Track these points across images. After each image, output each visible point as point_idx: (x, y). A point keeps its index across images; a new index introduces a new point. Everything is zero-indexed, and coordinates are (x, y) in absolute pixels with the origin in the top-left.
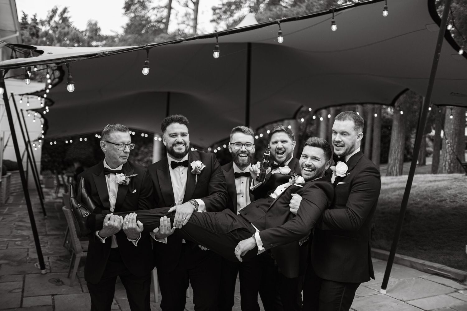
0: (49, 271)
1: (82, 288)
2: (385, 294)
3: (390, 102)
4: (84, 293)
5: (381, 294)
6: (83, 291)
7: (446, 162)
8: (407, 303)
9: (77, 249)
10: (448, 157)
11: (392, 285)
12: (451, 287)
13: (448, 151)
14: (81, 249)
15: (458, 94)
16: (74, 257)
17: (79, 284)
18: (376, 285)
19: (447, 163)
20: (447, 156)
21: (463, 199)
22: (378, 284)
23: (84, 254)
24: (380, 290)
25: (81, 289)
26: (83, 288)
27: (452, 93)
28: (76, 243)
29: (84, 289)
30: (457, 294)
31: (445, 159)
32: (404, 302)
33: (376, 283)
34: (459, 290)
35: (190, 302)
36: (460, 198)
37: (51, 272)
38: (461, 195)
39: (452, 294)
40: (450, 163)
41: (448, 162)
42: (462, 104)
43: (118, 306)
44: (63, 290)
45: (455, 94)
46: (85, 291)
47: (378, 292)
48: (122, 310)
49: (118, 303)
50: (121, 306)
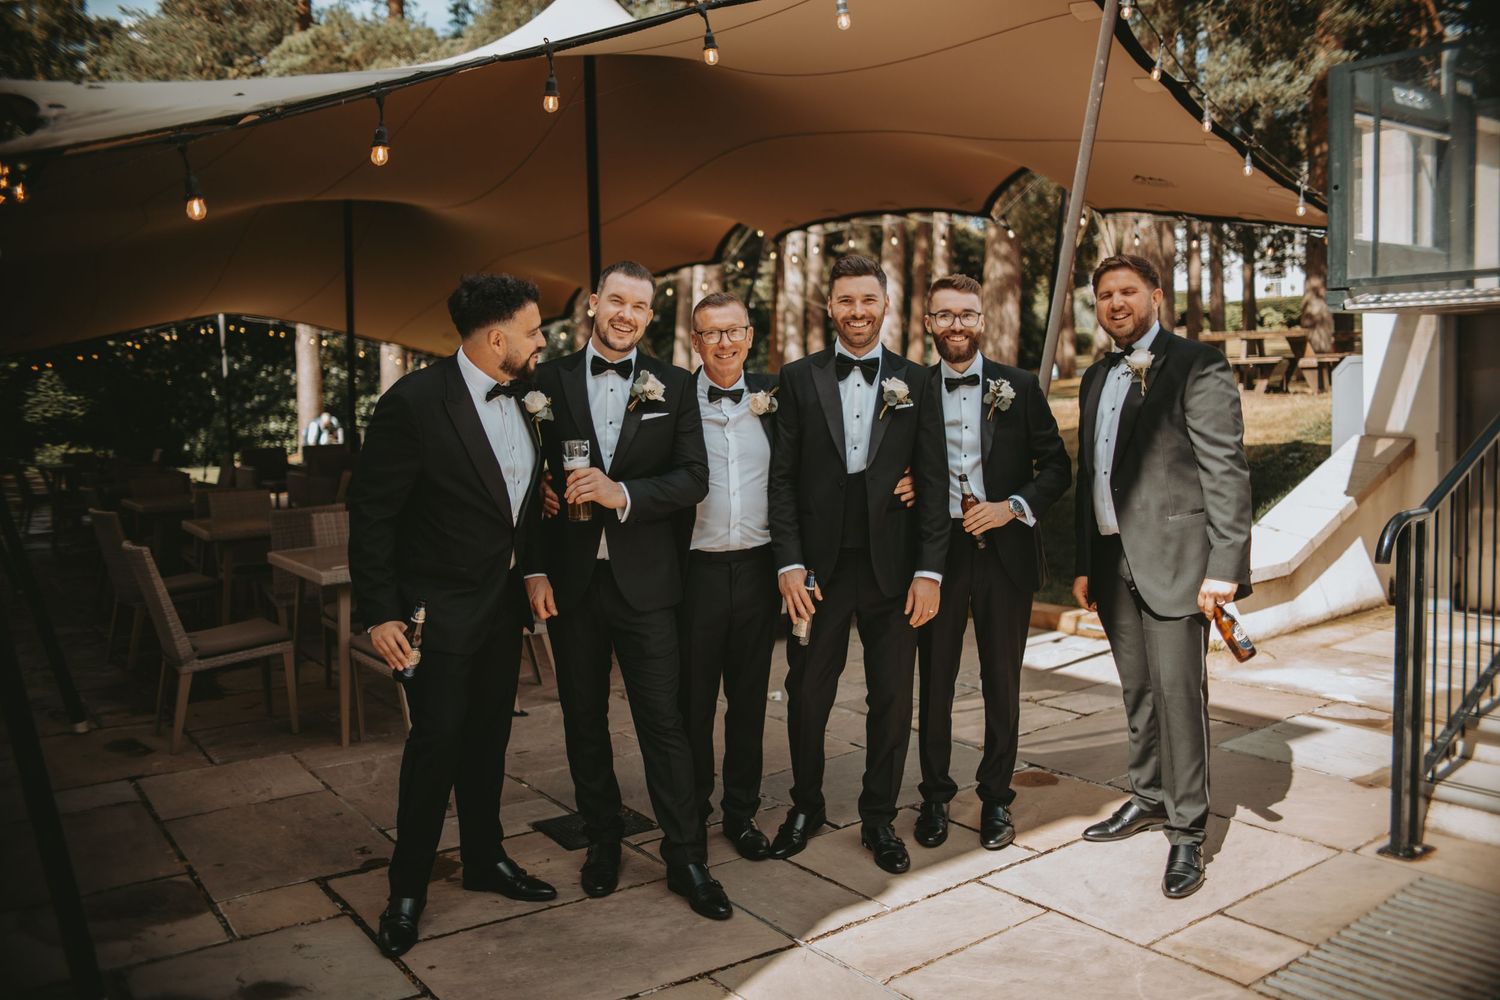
1: (205, 754)
3: (980, 207)
4: (216, 765)
6: (212, 762)
8: (1040, 704)
9: (181, 652)
14: (192, 651)
15: (1160, 180)
16: (176, 676)
17: (195, 746)
18: (967, 675)
23: (200, 664)
25: (204, 758)
26: (208, 753)
27: (1137, 177)
28: (176, 637)
29: (212, 757)
32: (1036, 702)
42: (1161, 206)
43: (321, 784)
44: (157, 764)
45: (1144, 179)
46: (217, 761)
47: (974, 688)
48: (336, 794)
49: (318, 778)
50: (326, 781)
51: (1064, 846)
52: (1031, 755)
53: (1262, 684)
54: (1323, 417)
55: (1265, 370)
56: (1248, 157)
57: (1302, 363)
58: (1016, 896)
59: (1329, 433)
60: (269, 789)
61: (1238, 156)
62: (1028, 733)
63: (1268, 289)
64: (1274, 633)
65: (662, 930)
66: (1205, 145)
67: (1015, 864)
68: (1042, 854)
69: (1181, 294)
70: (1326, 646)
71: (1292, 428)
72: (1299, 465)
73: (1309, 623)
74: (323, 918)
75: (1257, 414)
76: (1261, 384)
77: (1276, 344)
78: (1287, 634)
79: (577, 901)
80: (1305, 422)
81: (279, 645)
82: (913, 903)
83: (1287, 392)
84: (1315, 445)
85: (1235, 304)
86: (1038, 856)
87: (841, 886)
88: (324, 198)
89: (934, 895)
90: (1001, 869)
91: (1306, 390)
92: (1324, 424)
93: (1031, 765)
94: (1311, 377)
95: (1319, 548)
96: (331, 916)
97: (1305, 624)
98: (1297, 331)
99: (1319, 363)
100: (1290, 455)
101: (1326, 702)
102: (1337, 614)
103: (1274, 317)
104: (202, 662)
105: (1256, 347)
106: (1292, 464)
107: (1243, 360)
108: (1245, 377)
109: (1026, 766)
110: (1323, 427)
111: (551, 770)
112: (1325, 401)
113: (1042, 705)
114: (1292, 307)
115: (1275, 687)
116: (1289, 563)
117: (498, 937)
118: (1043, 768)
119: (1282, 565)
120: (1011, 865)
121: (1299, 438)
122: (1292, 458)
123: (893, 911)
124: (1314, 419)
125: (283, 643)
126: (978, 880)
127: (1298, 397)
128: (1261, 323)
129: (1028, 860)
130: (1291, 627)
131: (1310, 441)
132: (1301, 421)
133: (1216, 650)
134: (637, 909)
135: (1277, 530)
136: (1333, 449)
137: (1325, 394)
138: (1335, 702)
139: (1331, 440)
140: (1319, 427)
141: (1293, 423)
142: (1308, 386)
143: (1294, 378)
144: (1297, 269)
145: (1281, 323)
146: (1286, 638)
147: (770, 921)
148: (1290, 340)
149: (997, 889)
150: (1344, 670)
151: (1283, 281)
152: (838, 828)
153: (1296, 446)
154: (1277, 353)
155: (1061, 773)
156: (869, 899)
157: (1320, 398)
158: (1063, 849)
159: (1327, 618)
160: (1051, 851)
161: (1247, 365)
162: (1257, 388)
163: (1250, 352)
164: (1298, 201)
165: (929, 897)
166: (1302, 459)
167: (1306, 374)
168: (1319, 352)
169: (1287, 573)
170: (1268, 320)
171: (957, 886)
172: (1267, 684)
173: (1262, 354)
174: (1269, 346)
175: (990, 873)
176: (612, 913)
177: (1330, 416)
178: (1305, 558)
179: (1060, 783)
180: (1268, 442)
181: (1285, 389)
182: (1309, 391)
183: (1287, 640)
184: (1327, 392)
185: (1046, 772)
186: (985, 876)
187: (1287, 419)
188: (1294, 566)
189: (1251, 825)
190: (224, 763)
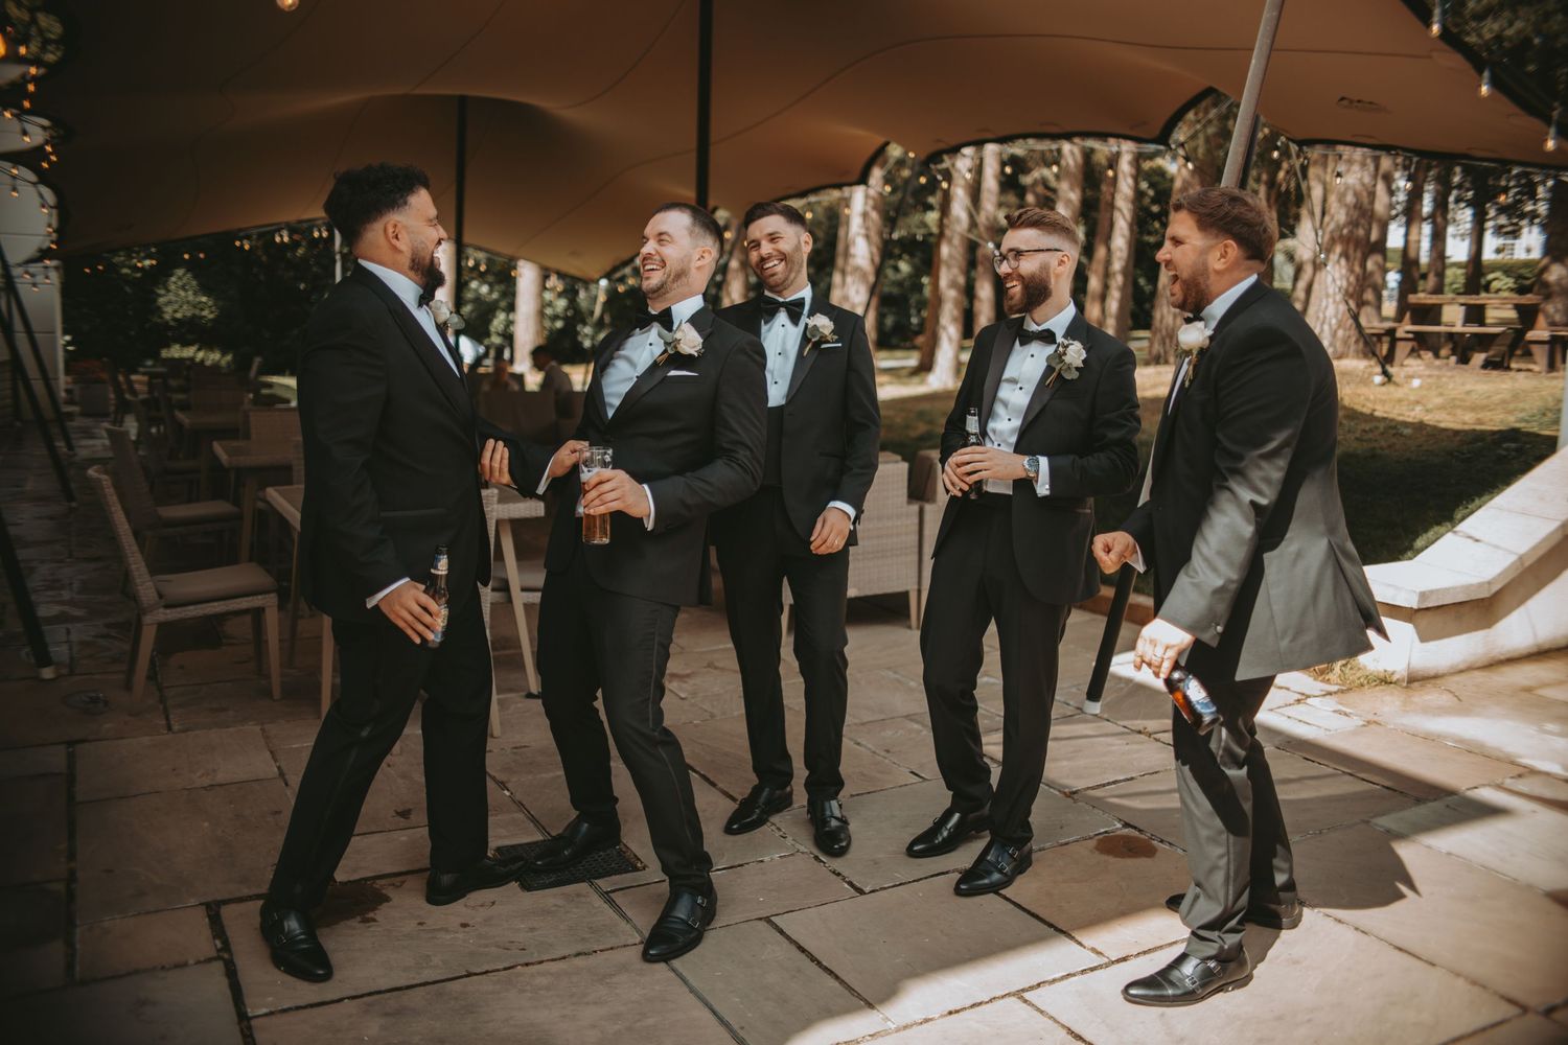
0: (64, 671)
1: (167, 719)
2: (1096, 715)
3: (1156, 132)
4: (173, 733)
5: (1083, 715)
6: (169, 728)
7: (1323, 322)
8: (1155, 739)
9: (145, 599)
10: (1330, 311)
11: (1122, 689)
12: (1288, 689)
13: (1331, 291)
14: (157, 598)
15: (1359, 101)
16: (138, 625)
17: (161, 707)
18: (1074, 690)
19: (1326, 327)
20: (1326, 307)
21: (1358, 435)
22: (1079, 685)
23: (166, 614)
24: (1083, 703)
25: (164, 722)
26: (171, 716)
27: (1343, 99)
28: (138, 581)
29: (173, 722)
30: (1301, 707)
31: (1321, 315)
32: (1150, 735)
33: (1076, 683)
34: (1308, 697)
35: (503, 749)
36: (1349, 431)
37: (72, 673)
38: (1352, 424)
39: (1289, 711)
40: (1334, 327)
41: (1330, 325)
42: (1371, 137)
43: (276, 769)
44: (108, 726)
45: (1351, 101)
46: (176, 727)
47: (1078, 708)
48: (287, 784)
49: (276, 761)
50: (284, 768)
51: (1145, 953)
52: (1129, 809)
53: (1439, 736)
54: (1551, 403)
55: (1483, 342)
56: (1486, 74)
57: (1531, 335)
58: (1063, 1026)
59: (1557, 421)
60: (214, 771)
61: (1473, 72)
62: (1132, 779)
63: (1499, 251)
64: (1462, 667)
65: (594, 1027)
66: (1430, 57)
67: (1074, 975)
68: (1113, 962)
69: (1395, 250)
70: (1528, 690)
71: (1510, 412)
72: (1514, 458)
73: (1508, 656)
74: (191, 962)
75: (1468, 393)
76: (1479, 358)
77: (1500, 312)
78: (1479, 668)
79: (505, 969)
80: (1527, 407)
81: (260, 597)
82: (927, 1021)
83: (1508, 368)
84: (1538, 435)
85: (1458, 265)
86: (1107, 965)
87: (842, 982)
88: (417, 92)
89: (957, 1012)
90: (1054, 981)
91: (1531, 366)
92: (1550, 410)
93: (1127, 825)
94: (1540, 354)
95: (1531, 566)
96: (202, 959)
97: (1502, 657)
98: (1529, 299)
99: (1552, 336)
100: (1505, 445)
101: (1521, 770)
102: (1547, 646)
103: (1502, 282)
104: (168, 611)
105: (1475, 314)
106: (1505, 457)
107: (1459, 328)
108: (1459, 350)
109: (1119, 825)
110: (1549, 414)
111: (544, 775)
112: (1555, 382)
113: (1157, 740)
114: (1523, 271)
115: (1456, 742)
116: (1489, 583)
117: (387, 1014)
118: (1140, 831)
119: (1480, 585)
120: (1069, 975)
121: (1518, 425)
122: (1507, 449)
123: (898, 1030)
124: (1539, 403)
125: (263, 596)
126: (1019, 994)
127: (1522, 375)
128: (1487, 288)
129: (1092, 969)
130: (1485, 661)
131: (1531, 430)
132: (1521, 405)
133: (1386, 683)
134: (574, 990)
135: (1477, 541)
136: (1561, 441)
137: (1554, 374)
138: (1533, 772)
139: (1558, 430)
140: (1544, 414)
141: (1512, 406)
142: (1535, 363)
143: (1519, 352)
144: (1536, 230)
145: (1512, 290)
146: (1477, 674)
147: (736, 1027)
148: (1517, 307)
149: (1042, 1012)
150: (1550, 727)
151: (1517, 241)
152: (861, 892)
153: (1513, 434)
154: (1502, 322)
155: (1162, 841)
156: (871, 1006)
157: (1548, 378)
158: (1142, 958)
159: (1531, 651)
160: (1124, 959)
161: (1462, 335)
162: (1472, 362)
163: (1468, 320)
164: (1547, 133)
165: (950, 1013)
166: (1519, 450)
167: (1535, 349)
168: (1553, 324)
169: (1485, 594)
170: (1495, 285)
171: (991, 1001)
172: (1445, 737)
173: (1482, 323)
174: (1492, 315)
175: (1039, 985)
176: (542, 992)
177: (1560, 401)
178: (1510, 577)
179: (1158, 854)
180: (1478, 427)
181: (1506, 365)
182: (1536, 368)
183: (1479, 676)
184: (1557, 371)
185: (1143, 836)
186: (1031, 988)
187: (1504, 402)
188: (1495, 588)
189: (1400, 949)
190: (183, 731)
